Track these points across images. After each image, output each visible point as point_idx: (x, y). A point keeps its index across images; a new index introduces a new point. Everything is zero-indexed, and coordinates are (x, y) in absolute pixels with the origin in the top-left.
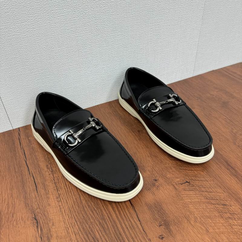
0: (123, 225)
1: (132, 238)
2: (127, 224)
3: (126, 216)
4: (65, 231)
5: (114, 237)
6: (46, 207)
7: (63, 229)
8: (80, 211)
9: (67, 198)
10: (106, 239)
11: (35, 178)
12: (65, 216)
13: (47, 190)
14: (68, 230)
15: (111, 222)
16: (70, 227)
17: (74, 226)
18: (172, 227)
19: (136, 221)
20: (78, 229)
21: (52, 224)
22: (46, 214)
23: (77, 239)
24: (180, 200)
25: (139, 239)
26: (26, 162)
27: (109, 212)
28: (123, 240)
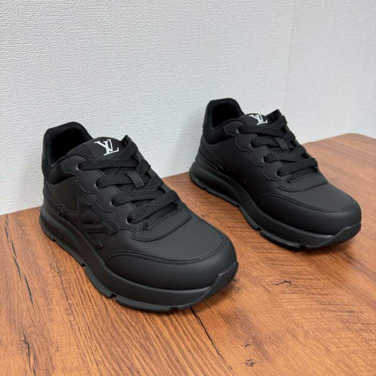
0: (183, 347)
1: (200, 366)
2: (189, 344)
3: (188, 334)
4: (79, 359)
5: (167, 366)
6: (46, 323)
7: (75, 355)
8: (107, 328)
9: (84, 309)
10: (152, 370)
11: (29, 282)
12: (79, 336)
13: (49, 299)
14: (84, 357)
15: (160, 342)
16: (88, 352)
17: (95, 351)
18: (268, 347)
19: (204, 340)
20: (102, 355)
21: (56, 348)
22: (46, 333)
23: (100, 371)
24: (277, 307)
25: (211, 367)
26: (15, 260)
27: (158, 329)
28: (182, 369)
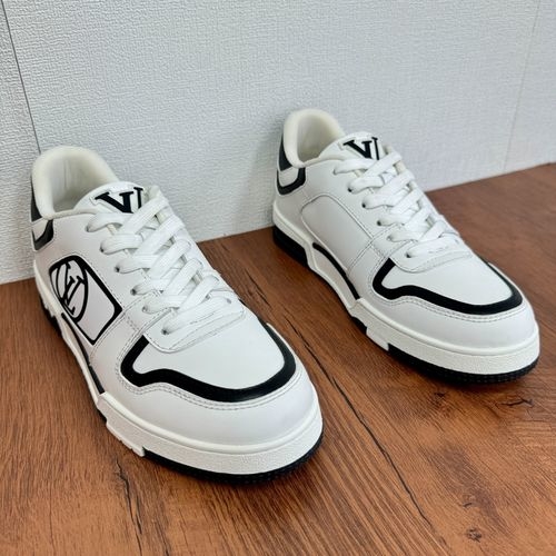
1: (393, 534)
4: (205, 510)
5: (342, 531)
7: (198, 504)
14: (212, 508)
15: (329, 491)
16: (218, 500)
17: (228, 498)
18: (502, 510)
19: (399, 492)
20: (240, 507)
21: (168, 490)
23: (238, 532)
24: (513, 444)
25: (413, 537)
28: (367, 538)
